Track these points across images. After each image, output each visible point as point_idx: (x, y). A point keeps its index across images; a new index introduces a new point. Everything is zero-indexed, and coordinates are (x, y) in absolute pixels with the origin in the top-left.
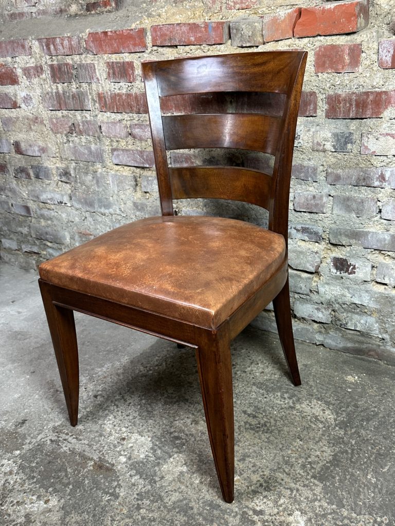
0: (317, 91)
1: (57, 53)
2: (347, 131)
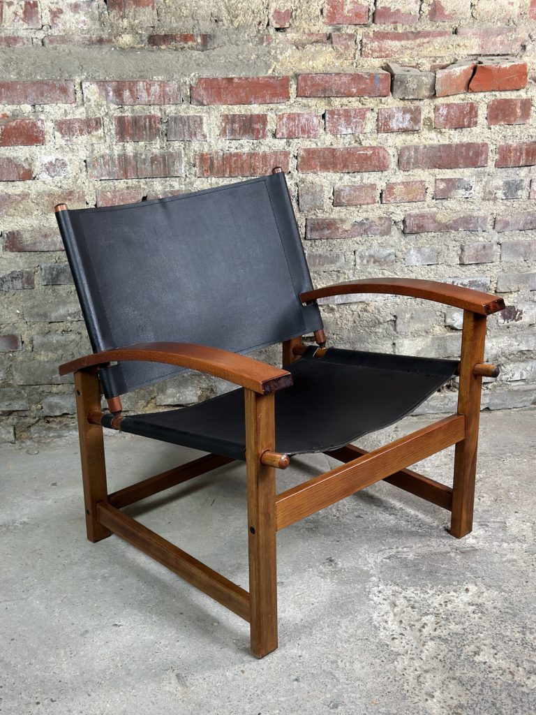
0: (489, 143)
1: (135, 102)
2: (518, 178)
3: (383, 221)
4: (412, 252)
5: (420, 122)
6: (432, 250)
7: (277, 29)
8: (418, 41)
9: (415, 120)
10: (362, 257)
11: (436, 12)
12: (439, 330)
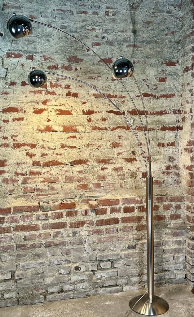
0: (67, 222)
2: (76, 231)
3: (39, 244)
4: (48, 252)
5: (47, 217)
6: (54, 251)
7: (9, 194)
8: (48, 196)
9: (46, 217)
10: (33, 254)
11: (53, 189)
12: (57, 274)
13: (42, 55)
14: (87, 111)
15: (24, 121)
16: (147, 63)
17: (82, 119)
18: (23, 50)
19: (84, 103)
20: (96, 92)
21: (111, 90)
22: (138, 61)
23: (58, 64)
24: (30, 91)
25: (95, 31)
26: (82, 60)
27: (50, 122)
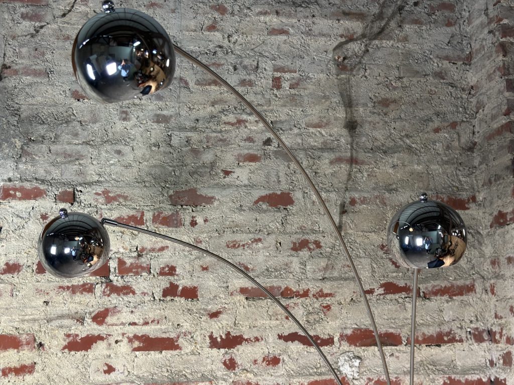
13: (100, 190)
14: (224, 337)
15: (35, 374)
16: (388, 202)
17: (209, 361)
18: (49, 178)
19: (214, 315)
20: (248, 284)
21: (291, 276)
22: (364, 197)
23: (143, 213)
24: (60, 287)
25: (246, 127)
26: (209, 200)
27: (113, 375)
